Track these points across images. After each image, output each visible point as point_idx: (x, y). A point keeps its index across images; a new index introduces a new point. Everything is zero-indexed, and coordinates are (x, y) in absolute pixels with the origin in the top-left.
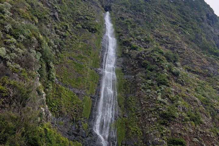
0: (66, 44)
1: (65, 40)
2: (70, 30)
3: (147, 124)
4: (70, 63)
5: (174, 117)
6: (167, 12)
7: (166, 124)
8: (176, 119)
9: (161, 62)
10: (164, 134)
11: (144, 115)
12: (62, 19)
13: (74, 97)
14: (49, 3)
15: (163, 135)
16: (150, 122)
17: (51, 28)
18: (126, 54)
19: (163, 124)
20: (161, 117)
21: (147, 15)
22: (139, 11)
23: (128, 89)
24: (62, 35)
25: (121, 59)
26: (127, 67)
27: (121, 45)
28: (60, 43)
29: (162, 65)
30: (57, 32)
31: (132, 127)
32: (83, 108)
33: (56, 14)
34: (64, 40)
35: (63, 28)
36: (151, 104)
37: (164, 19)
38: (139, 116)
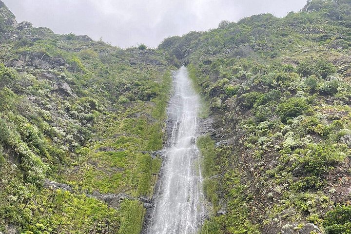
0: (94, 131)
1: (93, 126)
2: (101, 108)
3: (268, 206)
4: (100, 156)
5: (334, 164)
6: (303, 28)
7: (314, 186)
8: (340, 166)
9: (286, 82)
10: (309, 210)
11: (258, 191)
12: (80, 94)
13: (98, 206)
14: (49, 73)
15: (309, 213)
16: (271, 198)
17: (57, 110)
18: (218, 108)
19: (304, 189)
20: (297, 177)
21: (260, 42)
22: (243, 42)
23: (224, 163)
24: (85, 118)
25: (209, 120)
26: (222, 129)
27: (207, 100)
28: (80, 132)
29: (290, 88)
30: (72, 116)
31: (236, 229)
32: (120, 222)
33: (65, 86)
34: (89, 125)
35: (85, 107)
36: (270, 162)
37: (300, 38)
38: (251, 199)
